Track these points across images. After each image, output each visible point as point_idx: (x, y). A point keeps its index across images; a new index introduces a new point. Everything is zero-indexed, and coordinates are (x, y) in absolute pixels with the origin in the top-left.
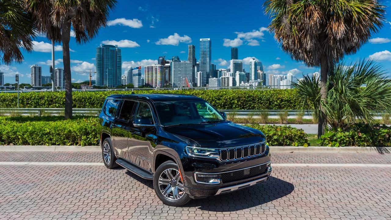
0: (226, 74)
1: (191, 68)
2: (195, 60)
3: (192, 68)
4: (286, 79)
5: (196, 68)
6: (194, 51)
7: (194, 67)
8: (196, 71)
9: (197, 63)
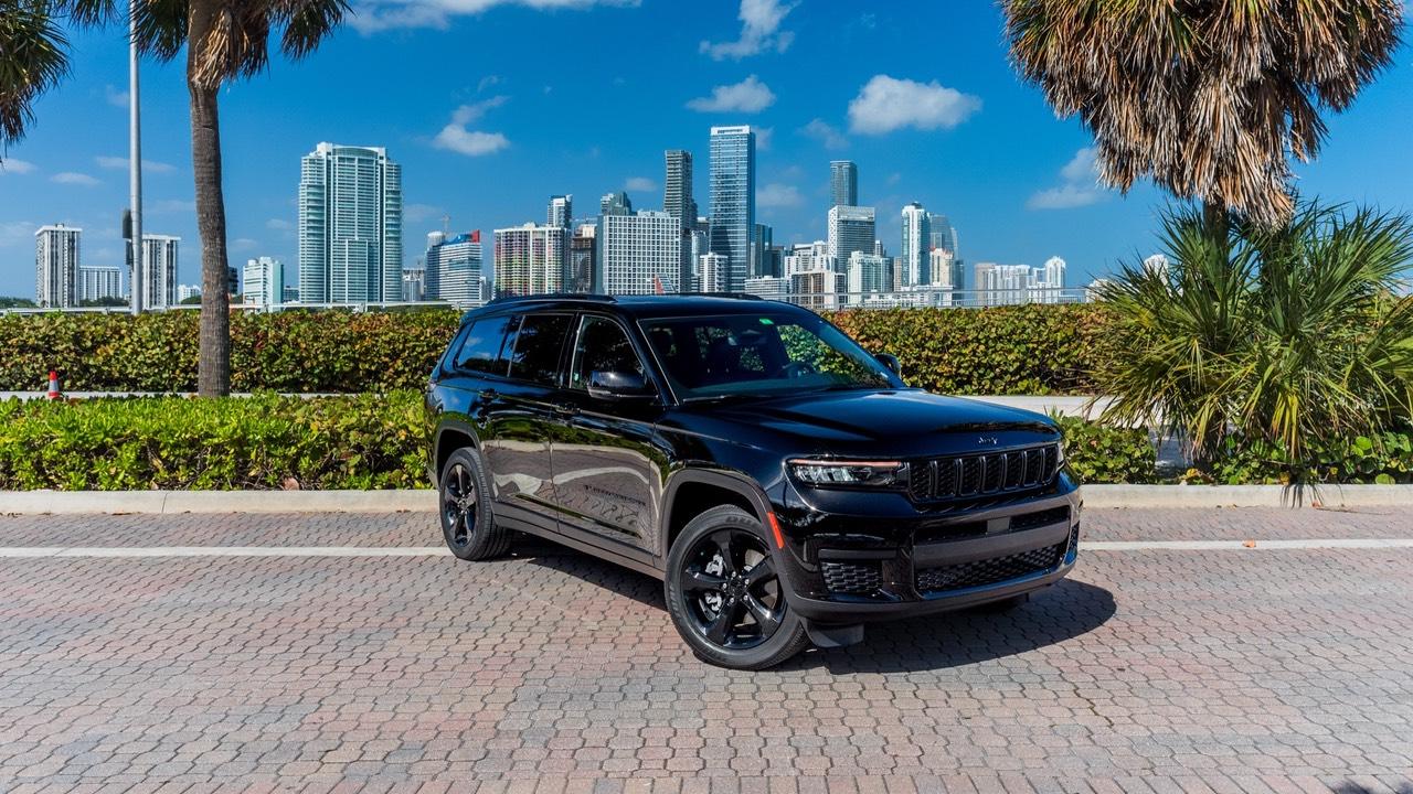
0: (810, 263)
1: (675, 240)
2: (690, 210)
3: (679, 240)
4: (1041, 280)
5: (694, 239)
6: (687, 175)
7: (686, 234)
8: (694, 251)
9: (701, 219)
